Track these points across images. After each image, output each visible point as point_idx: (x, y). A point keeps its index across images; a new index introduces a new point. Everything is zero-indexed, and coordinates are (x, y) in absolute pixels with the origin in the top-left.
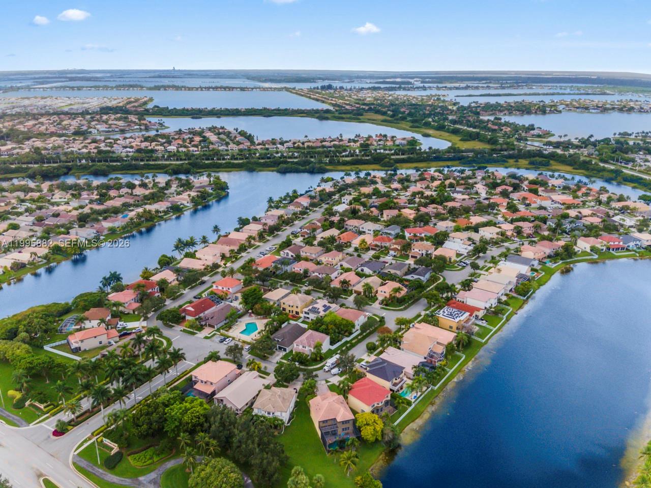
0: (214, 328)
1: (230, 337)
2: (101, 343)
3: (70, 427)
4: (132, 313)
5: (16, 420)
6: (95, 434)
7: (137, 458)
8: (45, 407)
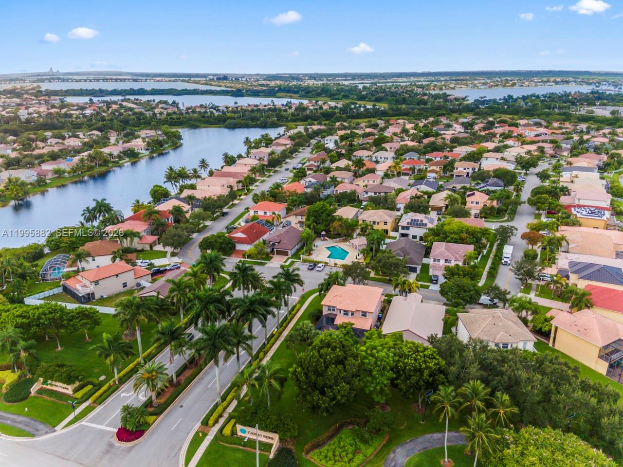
0: (288, 255)
1: (321, 262)
2: (125, 285)
3: (150, 419)
4: (149, 249)
5: (21, 423)
6: (211, 422)
7: (330, 454)
8: (76, 391)
